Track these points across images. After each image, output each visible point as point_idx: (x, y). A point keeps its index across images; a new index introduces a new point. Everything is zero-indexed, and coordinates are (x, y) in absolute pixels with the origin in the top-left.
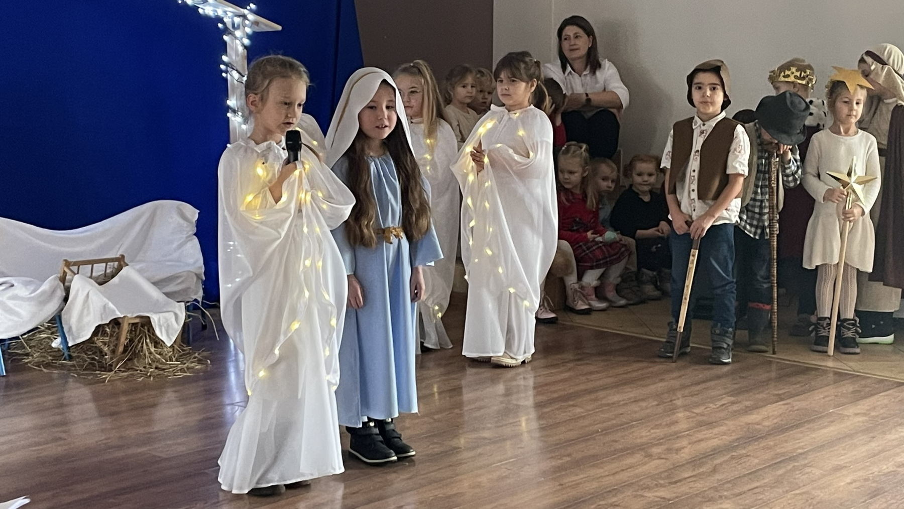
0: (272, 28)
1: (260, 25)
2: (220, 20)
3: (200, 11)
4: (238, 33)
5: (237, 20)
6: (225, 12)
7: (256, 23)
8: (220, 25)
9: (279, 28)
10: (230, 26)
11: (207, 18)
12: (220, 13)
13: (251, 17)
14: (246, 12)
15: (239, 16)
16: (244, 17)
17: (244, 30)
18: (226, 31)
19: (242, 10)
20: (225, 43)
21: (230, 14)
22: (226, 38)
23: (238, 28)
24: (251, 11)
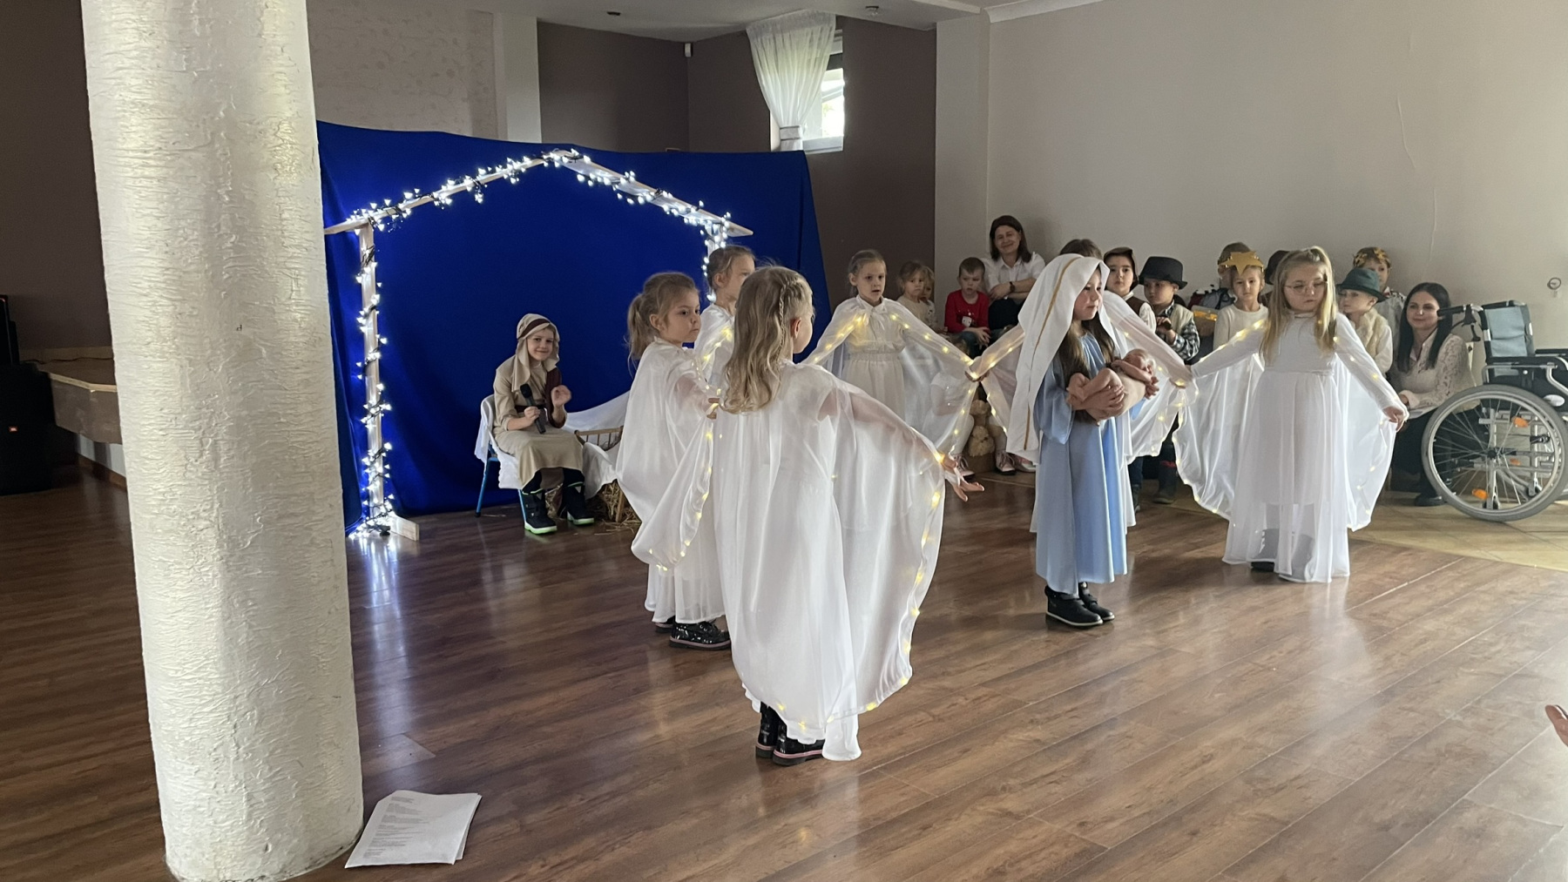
0: (744, 232)
1: (735, 231)
2: (703, 228)
3: (686, 221)
4: (717, 238)
5: (716, 227)
6: (706, 221)
7: (730, 229)
8: (702, 232)
9: (751, 233)
10: (710, 233)
11: (690, 227)
12: (702, 222)
13: (727, 224)
14: (723, 220)
15: (716, 223)
16: (722, 224)
17: (722, 236)
18: (706, 236)
19: (720, 218)
20: (706, 248)
21: (710, 222)
22: (707, 243)
23: (717, 233)
24: (727, 219)
